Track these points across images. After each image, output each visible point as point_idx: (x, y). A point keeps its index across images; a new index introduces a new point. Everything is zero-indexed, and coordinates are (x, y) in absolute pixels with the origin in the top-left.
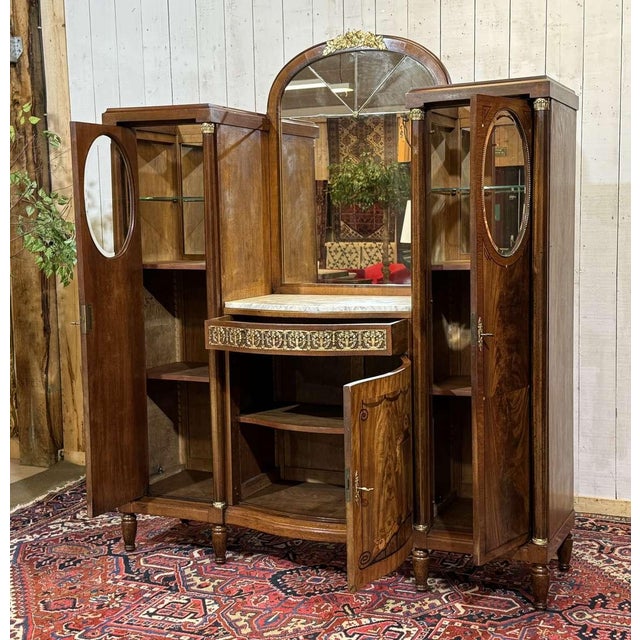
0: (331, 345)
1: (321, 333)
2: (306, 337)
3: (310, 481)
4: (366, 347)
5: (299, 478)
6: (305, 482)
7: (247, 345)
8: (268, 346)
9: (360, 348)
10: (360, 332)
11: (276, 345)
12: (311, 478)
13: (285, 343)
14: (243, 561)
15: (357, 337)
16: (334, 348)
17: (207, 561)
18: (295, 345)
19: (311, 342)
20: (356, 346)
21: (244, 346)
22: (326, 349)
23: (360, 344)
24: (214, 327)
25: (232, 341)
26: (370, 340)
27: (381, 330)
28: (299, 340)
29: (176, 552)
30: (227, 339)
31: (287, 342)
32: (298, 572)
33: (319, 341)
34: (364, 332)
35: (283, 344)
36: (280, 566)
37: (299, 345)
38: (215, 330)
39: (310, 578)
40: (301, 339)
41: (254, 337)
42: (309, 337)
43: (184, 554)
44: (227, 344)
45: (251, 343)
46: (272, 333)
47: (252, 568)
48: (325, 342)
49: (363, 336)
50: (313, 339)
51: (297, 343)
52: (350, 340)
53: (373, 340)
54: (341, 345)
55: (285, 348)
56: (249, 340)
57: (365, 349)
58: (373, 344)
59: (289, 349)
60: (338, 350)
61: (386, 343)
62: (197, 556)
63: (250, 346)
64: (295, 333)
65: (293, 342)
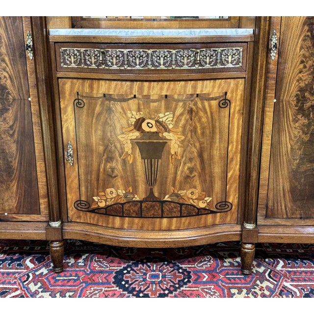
0: (195, 63)
1: (186, 52)
2: (171, 56)
4: (224, 64)
7: (107, 65)
8: (132, 66)
9: (219, 66)
11: (140, 64)
13: (150, 63)
14: (75, 265)
15: (216, 55)
16: (197, 66)
17: (44, 271)
18: (160, 64)
19: (176, 61)
20: (216, 64)
21: (103, 66)
22: (190, 67)
23: (219, 61)
24: (67, 50)
25: (88, 63)
26: (228, 58)
27: (238, 48)
28: (164, 59)
29: (9, 265)
30: (83, 61)
31: (152, 61)
32: (132, 270)
33: (183, 59)
34: (222, 51)
35: (147, 63)
36: (112, 265)
37: (164, 64)
38: (68, 52)
39: (148, 275)
40: (166, 58)
41: (116, 57)
42: (174, 56)
43: (18, 266)
44: (83, 65)
45: (112, 63)
46: (135, 52)
47: (90, 272)
48: (189, 61)
49: (221, 54)
50: (178, 57)
51: (162, 61)
52: (210, 58)
53: (230, 57)
54: (203, 63)
55: (150, 67)
56: (109, 61)
57: (222, 67)
58: (230, 61)
59: (153, 68)
60: (200, 68)
61: (241, 60)
62: (31, 266)
63: (111, 67)
64: (160, 52)
65: (158, 61)
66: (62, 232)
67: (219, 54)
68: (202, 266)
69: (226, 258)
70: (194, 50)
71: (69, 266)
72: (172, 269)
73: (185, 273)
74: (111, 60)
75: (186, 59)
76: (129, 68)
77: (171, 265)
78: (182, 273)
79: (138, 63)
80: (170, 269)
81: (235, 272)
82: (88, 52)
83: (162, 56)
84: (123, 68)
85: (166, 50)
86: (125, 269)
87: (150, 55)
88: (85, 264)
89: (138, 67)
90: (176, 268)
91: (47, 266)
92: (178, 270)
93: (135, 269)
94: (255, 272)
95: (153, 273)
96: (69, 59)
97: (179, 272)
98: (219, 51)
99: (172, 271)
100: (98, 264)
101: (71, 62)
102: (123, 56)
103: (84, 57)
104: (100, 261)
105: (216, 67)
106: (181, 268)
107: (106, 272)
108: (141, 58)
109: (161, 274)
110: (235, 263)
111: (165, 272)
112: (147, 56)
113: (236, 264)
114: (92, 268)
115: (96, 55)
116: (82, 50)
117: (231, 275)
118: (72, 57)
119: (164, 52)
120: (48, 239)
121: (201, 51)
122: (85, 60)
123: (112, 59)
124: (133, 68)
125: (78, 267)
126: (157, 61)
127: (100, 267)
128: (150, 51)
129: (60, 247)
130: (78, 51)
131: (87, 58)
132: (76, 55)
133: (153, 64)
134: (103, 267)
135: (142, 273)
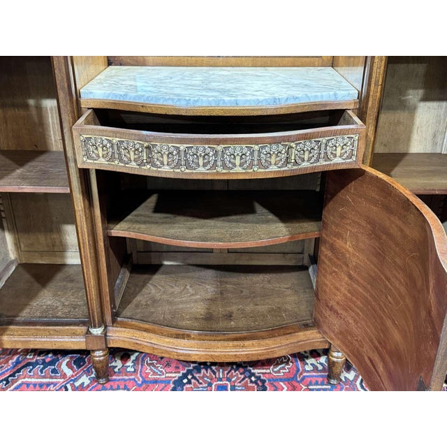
0: (287, 161)
1: (274, 146)
2: (252, 154)
3: (166, 263)
4: (329, 159)
5: (155, 261)
6: (161, 265)
7: (154, 166)
8: (192, 168)
9: (322, 162)
10: (324, 140)
11: (204, 165)
12: (167, 260)
13: (219, 163)
15: (320, 148)
16: (289, 166)
17: (85, 380)
18: (234, 165)
19: (259, 160)
20: (317, 160)
21: (148, 166)
22: (279, 167)
23: (322, 156)
24: (91, 138)
25: (125, 159)
26: (336, 150)
27: (352, 136)
28: (241, 158)
29: (41, 372)
30: (116, 156)
31: (223, 161)
32: (194, 377)
33: (270, 157)
34: (328, 141)
35: (215, 165)
36: (169, 370)
37: (241, 165)
38: (93, 141)
39: (213, 386)
40: (243, 156)
41: (168, 155)
42: (256, 154)
43: (52, 372)
44: (116, 162)
45: (162, 163)
46: (197, 149)
47: (142, 383)
48: (278, 159)
49: (326, 145)
50: (262, 155)
51: (238, 162)
52: (310, 153)
53: (339, 149)
54: (299, 161)
55: (219, 169)
56: (158, 159)
57: (327, 163)
58: (338, 154)
59: (224, 171)
60: (295, 167)
61: (355, 153)
62: (69, 372)
63: (160, 167)
64: (235, 149)
65: (232, 160)
66: (106, 339)
67: (323, 146)
68: (279, 372)
69: (307, 358)
70: (287, 143)
71: (115, 372)
72: (242, 376)
73: (259, 382)
74: (161, 159)
75: (273, 157)
76: (187, 171)
77: (241, 370)
78: (255, 382)
79: (201, 163)
80: (240, 376)
81: (320, 380)
82: (125, 145)
83: (238, 155)
84: (179, 170)
85: (244, 146)
86: (185, 376)
87: (220, 153)
88: (135, 370)
89: (201, 169)
90: (247, 374)
91: (88, 372)
92: (250, 377)
93: (197, 376)
94: (343, 379)
95: (219, 382)
96: (96, 151)
97: (251, 382)
98: (324, 141)
99: (243, 379)
100: (151, 369)
101: (98, 156)
102: (179, 153)
103: (118, 150)
104: (152, 364)
105: (318, 164)
106: (253, 374)
107: (162, 381)
108: (206, 157)
109: (229, 383)
110: (318, 365)
111: (234, 382)
112: (216, 154)
113: (320, 368)
114: (144, 375)
115: (137, 150)
116: (115, 140)
117: (315, 385)
118: (100, 149)
119: (242, 149)
120: (89, 349)
121: (297, 144)
122: (120, 154)
123: (162, 156)
124: (194, 171)
125: (127, 373)
126: (230, 162)
127: (155, 373)
128: (220, 148)
129: (104, 356)
130: (110, 141)
131: (123, 152)
132: (105, 146)
133: (224, 166)
134: (157, 374)
135: (205, 382)
